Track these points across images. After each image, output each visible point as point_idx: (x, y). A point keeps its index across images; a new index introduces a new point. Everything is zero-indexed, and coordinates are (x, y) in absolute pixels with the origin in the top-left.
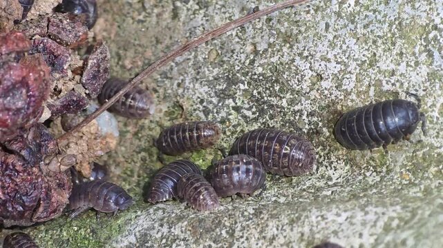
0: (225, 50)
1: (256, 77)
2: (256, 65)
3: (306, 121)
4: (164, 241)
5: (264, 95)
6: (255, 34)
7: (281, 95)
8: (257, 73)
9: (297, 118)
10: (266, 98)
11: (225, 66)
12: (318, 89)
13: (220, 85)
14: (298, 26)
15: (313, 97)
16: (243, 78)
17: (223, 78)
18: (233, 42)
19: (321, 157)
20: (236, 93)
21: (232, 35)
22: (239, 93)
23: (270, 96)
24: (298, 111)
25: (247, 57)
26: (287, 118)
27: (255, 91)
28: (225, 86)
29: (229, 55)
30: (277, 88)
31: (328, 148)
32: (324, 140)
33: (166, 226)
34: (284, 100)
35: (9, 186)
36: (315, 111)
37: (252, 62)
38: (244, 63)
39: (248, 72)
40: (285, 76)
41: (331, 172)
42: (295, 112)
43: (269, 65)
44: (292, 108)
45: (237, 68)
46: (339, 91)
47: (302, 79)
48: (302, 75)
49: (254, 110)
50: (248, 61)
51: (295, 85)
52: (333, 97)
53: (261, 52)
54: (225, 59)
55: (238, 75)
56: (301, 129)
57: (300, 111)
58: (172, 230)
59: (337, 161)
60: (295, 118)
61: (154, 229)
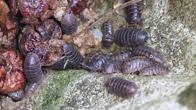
0: (152, 11)
1: (160, 24)
2: (162, 19)
3: (174, 46)
4: (92, 84)
5: (161, 32)
6: (165, 5)
7: (168, 33)
8: (161, 22)
9: (171, 44)
10: (162, 34)
11: (150, 18)
12: (182, 32)
13: (146, 26)
14: (182, 3)
15: (179, 35)
16: (156, 24)
17: (148, 23)
18: (156, 8)
19: (175, 62)
20: (151, 31)
21: (156, 5)
22: (153, 30)
23: (163, 33)
24: (172, 41)
25: (159, 15)
26: (167, 43)
27: (159, 31)
28: (148, 27)
29: (153, 13)
30: (167, 30)
31: (179, 58)
32: (179, 55)
33: (96, 78)
34: (168, 36)
35: (31, 46)
36: (178, 41)
37: (161, 17)
38: (158, 17)
39: (158, 22)
40: (171, 25)
41: (177, 69)
42: (171, 41)
43: (167, 19)
44: (170, 39)
45: (154, 19)
46: (190, 34)
47: (177, 27)
48: (178, 25)
49: (156, 39)
50: (159, 17)
51: (174, 29)
52: (187, 37)
53: (165, 13)
54: (151, 15)
55: (154, 22)
56: (171, 49)
57: (173, 41)
58: (97, 79)
59: (181, 65)
60: (170, 44)
61: (91, 78)
